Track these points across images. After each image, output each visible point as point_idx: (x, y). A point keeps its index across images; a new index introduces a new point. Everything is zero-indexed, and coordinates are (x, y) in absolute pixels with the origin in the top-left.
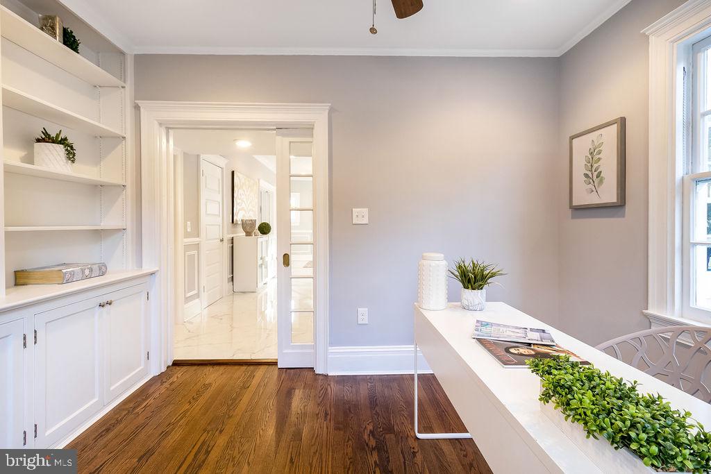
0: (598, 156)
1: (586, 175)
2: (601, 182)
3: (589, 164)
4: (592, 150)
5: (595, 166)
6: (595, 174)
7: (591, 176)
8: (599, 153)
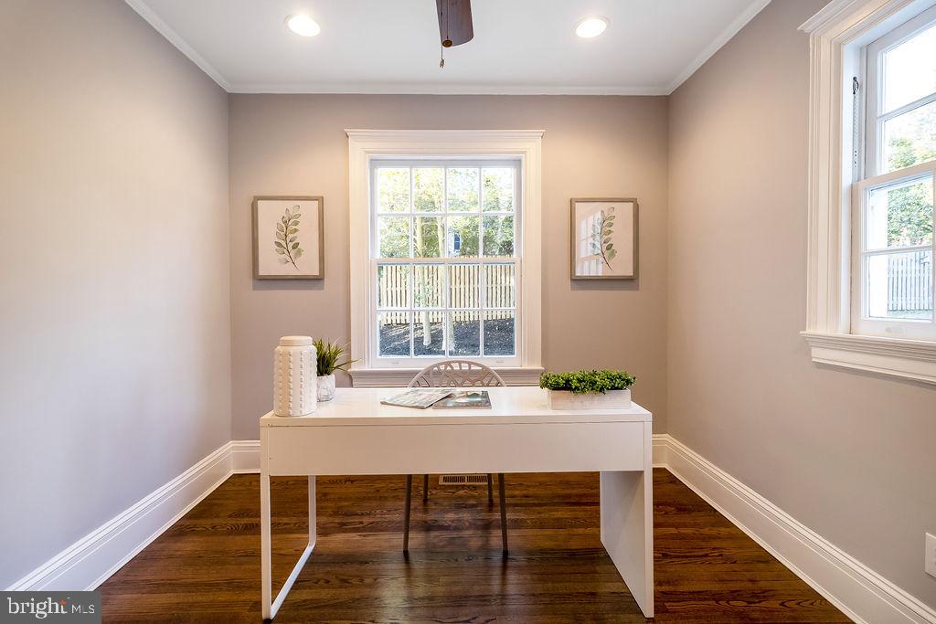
0: (294, 227)
1: (279, 244)
2: (299, 253)
3: (282, 233)
4: (287, 219)
5: (290, 236)
6: (291, 245)
7: (284, 244)
8: (296, 223)
